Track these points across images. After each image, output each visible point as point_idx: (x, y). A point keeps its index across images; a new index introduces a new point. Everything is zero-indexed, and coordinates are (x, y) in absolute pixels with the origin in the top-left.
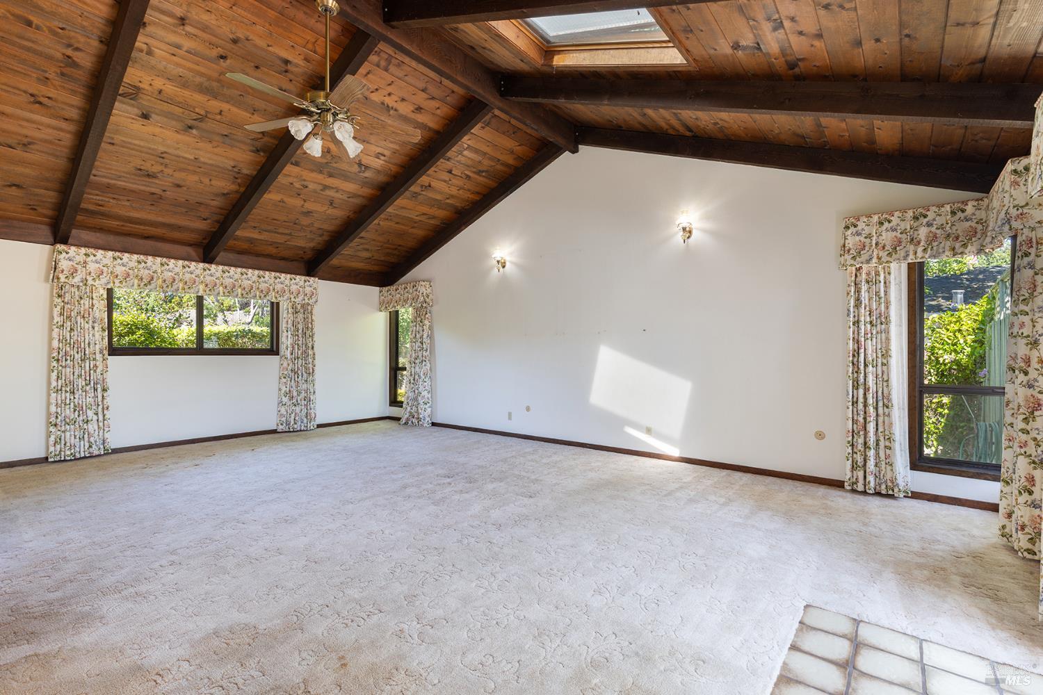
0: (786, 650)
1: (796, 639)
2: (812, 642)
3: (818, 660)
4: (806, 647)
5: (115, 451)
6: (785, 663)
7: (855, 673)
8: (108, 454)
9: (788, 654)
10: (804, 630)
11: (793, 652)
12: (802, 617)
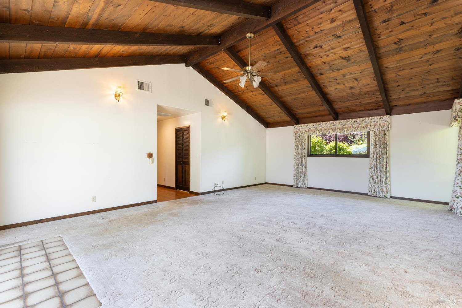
0: (89, 281)
1: (90, 287)
2: (83, 292)
3: (75, 288)
4: (83, 288)
5: (308, 188)
6: (85, 278)
7: (58, 294)
8: (306, 188)
9: (87, 281)
10: (90, 293)
11: (86, 283)
12: (97, 298)
